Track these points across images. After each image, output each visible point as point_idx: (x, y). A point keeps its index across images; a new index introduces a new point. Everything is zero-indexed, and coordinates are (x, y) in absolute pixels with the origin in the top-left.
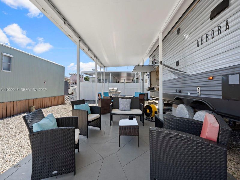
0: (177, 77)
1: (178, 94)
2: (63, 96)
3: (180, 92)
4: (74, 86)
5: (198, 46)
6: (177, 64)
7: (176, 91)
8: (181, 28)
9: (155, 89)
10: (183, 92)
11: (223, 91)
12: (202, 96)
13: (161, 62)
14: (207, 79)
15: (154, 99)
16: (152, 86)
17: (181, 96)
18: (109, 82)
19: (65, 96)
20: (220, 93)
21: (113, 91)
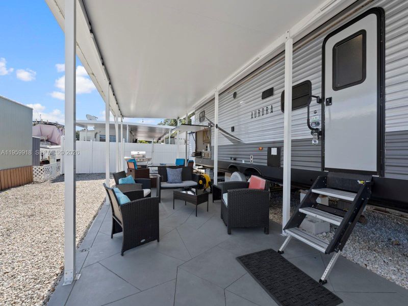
0: (232, 144)
1: (233, 161)
2: (31, 167)
3: (235, 159)
4: (48, 146)
5: (252, 118)
6: (233, 129)
7: (231, 158)
8: (238, 93)
9: (203, 155)
10: (238, 159)
11: (268, 159)
12: (254, 164)
13: (217, 125)
14: (258, 149)
15: (200, 167)
16: (198, 151)
17: (236, 164)
18: (126, 142)
19: (35, 167)
20: (266, 161)
21: (138, 157)
